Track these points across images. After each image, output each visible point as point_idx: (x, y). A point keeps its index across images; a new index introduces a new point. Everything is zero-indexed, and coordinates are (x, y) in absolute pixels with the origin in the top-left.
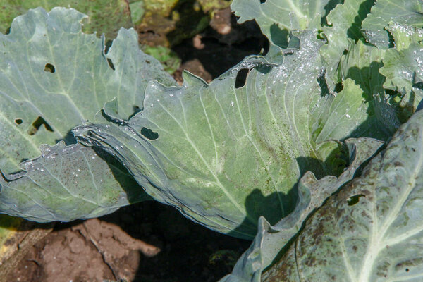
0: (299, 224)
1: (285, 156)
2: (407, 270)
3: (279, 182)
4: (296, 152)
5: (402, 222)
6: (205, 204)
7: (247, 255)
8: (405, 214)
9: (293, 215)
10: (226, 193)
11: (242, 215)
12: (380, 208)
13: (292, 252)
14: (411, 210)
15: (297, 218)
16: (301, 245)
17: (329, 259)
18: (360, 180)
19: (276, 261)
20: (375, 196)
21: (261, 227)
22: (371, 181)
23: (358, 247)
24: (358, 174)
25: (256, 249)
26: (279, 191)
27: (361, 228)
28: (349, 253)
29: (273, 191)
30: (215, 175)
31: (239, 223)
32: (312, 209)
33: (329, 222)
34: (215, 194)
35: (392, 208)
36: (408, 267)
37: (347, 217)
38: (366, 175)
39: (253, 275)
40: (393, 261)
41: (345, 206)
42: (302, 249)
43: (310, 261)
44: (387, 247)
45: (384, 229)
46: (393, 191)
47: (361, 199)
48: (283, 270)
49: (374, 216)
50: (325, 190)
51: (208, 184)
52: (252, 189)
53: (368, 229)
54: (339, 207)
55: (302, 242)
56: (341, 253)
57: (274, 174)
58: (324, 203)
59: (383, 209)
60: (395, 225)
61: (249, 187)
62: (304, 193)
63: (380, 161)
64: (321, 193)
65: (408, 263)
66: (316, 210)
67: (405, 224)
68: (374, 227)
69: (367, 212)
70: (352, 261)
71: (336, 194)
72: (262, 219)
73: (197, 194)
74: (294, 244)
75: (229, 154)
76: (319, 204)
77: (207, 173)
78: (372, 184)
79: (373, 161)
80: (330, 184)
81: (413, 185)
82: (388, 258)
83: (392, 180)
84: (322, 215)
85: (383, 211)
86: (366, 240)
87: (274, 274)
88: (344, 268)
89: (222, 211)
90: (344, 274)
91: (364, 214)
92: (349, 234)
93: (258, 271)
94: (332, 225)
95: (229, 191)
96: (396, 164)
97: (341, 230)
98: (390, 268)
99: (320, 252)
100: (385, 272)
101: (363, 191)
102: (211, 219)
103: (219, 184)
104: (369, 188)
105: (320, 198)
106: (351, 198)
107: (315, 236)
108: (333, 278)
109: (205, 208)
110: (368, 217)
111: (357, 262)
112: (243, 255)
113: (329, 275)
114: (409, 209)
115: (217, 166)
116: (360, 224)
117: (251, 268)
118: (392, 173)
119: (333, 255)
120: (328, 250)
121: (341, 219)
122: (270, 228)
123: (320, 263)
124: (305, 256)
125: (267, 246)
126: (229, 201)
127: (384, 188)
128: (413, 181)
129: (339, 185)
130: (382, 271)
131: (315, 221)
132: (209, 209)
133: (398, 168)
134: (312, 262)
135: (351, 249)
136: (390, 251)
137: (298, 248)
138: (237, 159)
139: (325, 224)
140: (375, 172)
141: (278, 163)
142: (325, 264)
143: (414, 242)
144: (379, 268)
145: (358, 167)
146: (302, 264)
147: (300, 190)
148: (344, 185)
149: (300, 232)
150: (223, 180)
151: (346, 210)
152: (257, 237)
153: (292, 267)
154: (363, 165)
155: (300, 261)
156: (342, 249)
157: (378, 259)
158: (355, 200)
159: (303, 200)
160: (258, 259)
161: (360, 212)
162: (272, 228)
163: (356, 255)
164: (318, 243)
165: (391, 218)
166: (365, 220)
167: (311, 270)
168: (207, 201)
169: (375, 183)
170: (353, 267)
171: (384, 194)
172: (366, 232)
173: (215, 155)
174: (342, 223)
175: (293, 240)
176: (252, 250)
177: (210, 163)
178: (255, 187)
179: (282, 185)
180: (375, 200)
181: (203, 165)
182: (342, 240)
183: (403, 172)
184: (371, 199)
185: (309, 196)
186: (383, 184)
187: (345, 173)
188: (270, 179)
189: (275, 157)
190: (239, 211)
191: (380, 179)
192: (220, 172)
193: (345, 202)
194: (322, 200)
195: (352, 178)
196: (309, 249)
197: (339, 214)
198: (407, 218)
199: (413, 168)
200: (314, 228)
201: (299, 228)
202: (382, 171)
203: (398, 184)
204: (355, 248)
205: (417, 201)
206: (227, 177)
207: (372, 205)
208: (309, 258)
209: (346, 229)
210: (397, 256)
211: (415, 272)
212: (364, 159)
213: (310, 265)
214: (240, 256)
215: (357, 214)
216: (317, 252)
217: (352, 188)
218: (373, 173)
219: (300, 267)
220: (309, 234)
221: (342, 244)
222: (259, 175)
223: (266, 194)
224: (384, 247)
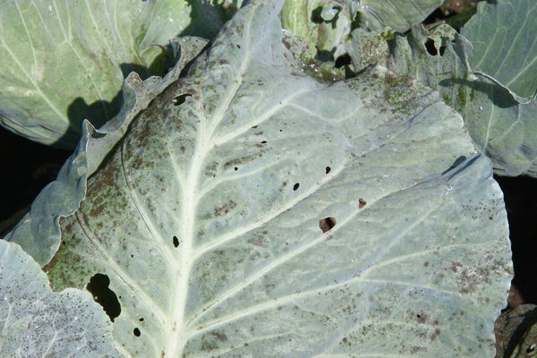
0: (125, 128)
1: (108, 62)
2: (236, 169)
3: (103, 89)
4: (119, 58)
5: (230, 120)
6: (26, 113)
7: (72, 160)
8: (232, 112)
9: (118, 117)
10: (48, 101)
11: (65, 123)
12: (207, 107)
13: (118, 156)
14: (238, 107)
15: (123, 120)
16: (127, 149)
17: (156, 161)
18: (185, 80)
19: (102, 166)
20: (201, 96)
21: (85, 130)
22: (197, 80)
23: (185, 147)
24: (184, 74)
25: (81, 154)
26: (103, 99)
27: (188, 128)
28: (177, 153)
29: (97, 99)
30: (35, 83)
31: (62, 132)
32: (138, 112)
33: (155, 124)
34: (36, 103)
35: (219, 106)
36: (237, 166)
37: (174, 117)
38: (191, 75)
39: (79, 180)
40: (222, 161)
41: (171, 106)
42: (128, 152)
43: (137, 164)
44: (215, 146)
45: (212, 129)
46: (220, 89)
47: (187, 98)
48: (109, 174)
49: (201, 115)
50: (150, 91)
51: (28, 93)
52: (75, 97)
53: (195, 129)
54: (166, 108)
55: (128, 145)
56: (168, 154)
57: (98, 80)
58: (150, 105)
59: (210, 108)
60: (222, 124)
61: (71, 95)
62: (128, 94)
63: (206, 60)
64: (146, 95)
65: (237, 161)
66: (141, 112)
67: (233, 122)
68: (202, 127)
69: (194, 111)
70: (180, 161)
71: (161, 95)
72: (86, 122)
73: (17, 104)
74: (120, 149)
75: (49, 61)
76: (145, 106)
77: (26, 81)
78: (199, 83)
79: (198, 59)
80: (155, 85)
81: (240, 83)
82: (217, 157)
83: (219, 79)
84: (148, 116)
85: (210, 109)
86: (194, 140)
87: (100, 179)
88: (172, 169)
89: (43, 120)
90: (172, 176)
91: (190, 113)
92: (176, 135)
93: (84, 175)
94: (158, 126)
95: (50, 99)
96: (222, 62)
97: (167, 131)
98: (219, 167)
99: (146, 154)
100: (214, 172)
101: (189, 91)
102: (33, 130)
103: (40, 93)
104: (195, 87)
105: (145, 100)
106: (177, 98)
107: (141, 139)
108: (161, 180)
109: (26, 118)
110: (195, 116)
111: (185, 163)
112: (68, 161)
113: (157, 177)
114: (235, 107)
115: (36, 73)
116: (187, 124)
117: (76, 173)
118: (218, 71)
119: (160, 157)
120: (155, 152)
121: (167, 120)
122: (94, 131)
123: (147, 165)
124: (132, 159)
125: (92, 153)
126: (50, 109)
127: (211, 87)
128: (240, 79)
129: (165, 85)
130: (211, 171)
131: (140, 123)
132: (30, 119)
133: (223, 65)
134: (139, 164)
135: (179, 150)
136: (220, 151)
137: (124, 152)
138: (58, 66)
139: (151, 125)
140: (201, 71)
141: (101, 69)
142: (153, 167)
143: (242, 140)
144: (208, 168)
145: (183, 67)
146: (129, 167)
147: (125, 92)
148: (170, 86)
149: (126, 135)
150: (43, 88)
151: (173, 111)
152: (81, 141)
153: (119, 171)
154: (188, 65)
155: (127, 164)
156: (170, 151)
157: (206, 160)
158: (181, 100)
159: (128, 101)
160: (84, 162)
161: (187, 112)
162: (97, 131)
163: (184, 156)
164: (144, 145)
165: (218, 116)
166: (192, 120)
167: (138, 173)
168: (27, 110)
169: (201, 81)
170: (182, 168)
171: (210, 93)
172: (194, 132)
173: (33, 62)
174: (169, 124)
175: (119, 144)
176: (77, 154)
177: (29, 70)
178: (78, 96)
179: (106, 92)
180: (202, 99)
181: (22, 73)
182: (169, 141)
183: (228, 69)
184: (197, 98)
185: (134, 96)
186: (210, 82)
187: (170, 74)
188: (93, 86)
189: (98, 63)
190: (62, 120)
191: (206, 78)
192: (40, 79)
193: (171, 102)
194: (148, 102)
195: (177, 78)
196: (136, 151)
197: (165, 114)
198: (235, 116)
199: (239, 65)
200: (140, 130)
201: (125, 131)
202: (208, 69)
203: (224, 81)
204: (183, 149)
205: (244, 99)
206: (47, 84)
207: (199, 105)
208: (136, 161)
209: (173, 130)
210: (226, 156)
211: (244, 171)
212: (190, 59)
213: (137, 168)
214: (65, 161)
215: (184, 114)
216: (144, 154)
217: (178, 88)
218: (198, 72)
219: (127, 171)
220: (135, 136)
221: (169, 145)
222: (81, 83)
223: (89, 102)
224: (212, 146)
